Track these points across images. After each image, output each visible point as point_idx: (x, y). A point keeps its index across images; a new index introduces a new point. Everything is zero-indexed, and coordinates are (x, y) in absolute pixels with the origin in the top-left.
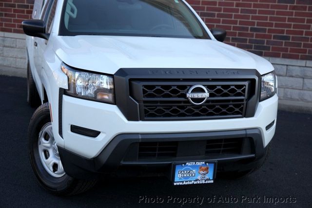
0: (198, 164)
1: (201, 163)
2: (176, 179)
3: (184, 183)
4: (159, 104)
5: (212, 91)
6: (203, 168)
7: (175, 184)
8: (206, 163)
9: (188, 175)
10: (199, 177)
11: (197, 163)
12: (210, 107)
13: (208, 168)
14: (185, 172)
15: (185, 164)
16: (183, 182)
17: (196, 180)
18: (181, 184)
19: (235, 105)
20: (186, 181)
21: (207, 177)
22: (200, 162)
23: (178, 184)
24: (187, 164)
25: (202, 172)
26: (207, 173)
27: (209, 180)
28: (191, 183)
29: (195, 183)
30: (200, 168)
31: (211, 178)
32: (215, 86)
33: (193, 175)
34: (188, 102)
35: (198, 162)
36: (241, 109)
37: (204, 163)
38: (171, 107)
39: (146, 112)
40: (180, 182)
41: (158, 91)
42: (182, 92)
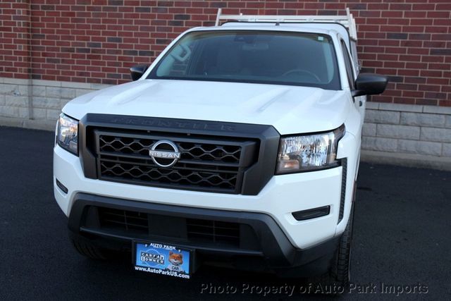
0: (167, 248)
1: (171, 247)
2: (139, 262)
3: (149, 270)
4: (118, 161)
5: (188, 151)
6: (174, 255)
7: (136, 268)
8: (177, 249)
9: (154, 261)
10: (170, 267)
11: (165, 246)
12: (184, 172)
13: (181, 257)
14: (151, 255)
15: (149, 244)
16: (147, 268)
17: (166, 270)
18: (144, 270)
19: (222, 175)
20: (151, 268)
21: (181, 269)
22: (169, 245)
23: (141, 269)
24: (151, 244)
25: (173, 260)
26: (181, 263)
27: (184, 273)
28: (157, 272)
29: (164, 273)
30: (170, 254)
31: (187, 272)
32: (192, 145)
33: (162, 262)
34: (151, 162)
35: (167, 245)
36: (234, 182)
37: (174, 248)
38: (132, 166)
39: (103, 169)
40: (144, 267)
41: (117, 145)
42: (145, 147)
